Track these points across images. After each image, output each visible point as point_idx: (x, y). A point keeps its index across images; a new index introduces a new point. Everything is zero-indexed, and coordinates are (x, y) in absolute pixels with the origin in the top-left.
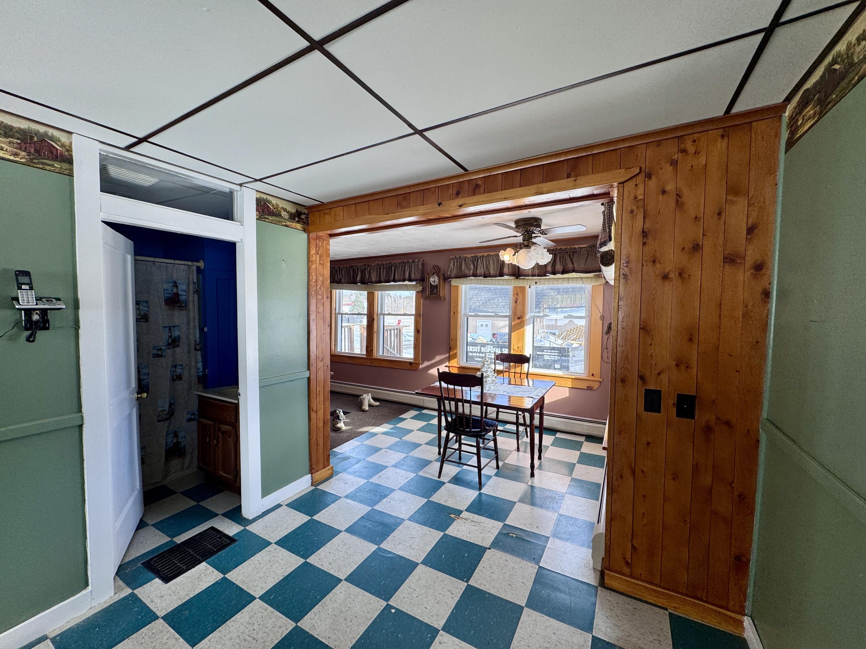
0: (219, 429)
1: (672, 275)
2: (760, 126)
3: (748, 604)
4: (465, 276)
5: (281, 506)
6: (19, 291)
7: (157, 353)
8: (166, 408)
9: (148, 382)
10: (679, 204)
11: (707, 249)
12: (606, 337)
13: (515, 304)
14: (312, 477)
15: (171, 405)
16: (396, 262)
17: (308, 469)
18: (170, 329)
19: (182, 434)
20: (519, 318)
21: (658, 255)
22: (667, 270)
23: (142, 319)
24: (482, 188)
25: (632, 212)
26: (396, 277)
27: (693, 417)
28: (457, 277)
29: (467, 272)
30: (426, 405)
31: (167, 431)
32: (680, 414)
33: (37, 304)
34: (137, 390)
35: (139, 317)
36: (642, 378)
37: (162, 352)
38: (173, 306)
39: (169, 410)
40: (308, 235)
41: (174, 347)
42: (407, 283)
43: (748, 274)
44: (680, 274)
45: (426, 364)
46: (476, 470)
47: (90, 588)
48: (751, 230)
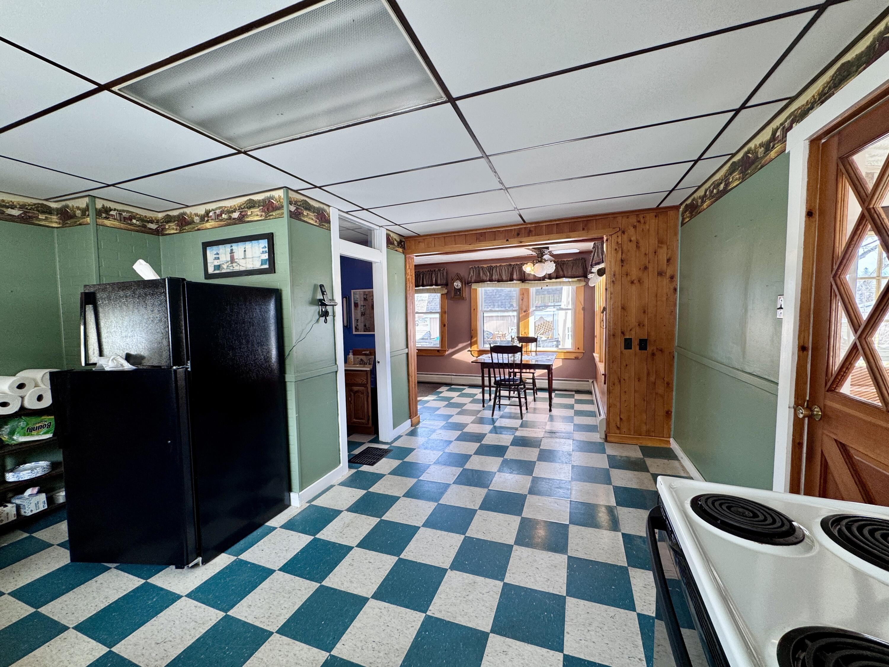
1: (635, 282)
2: (671, 213)
3: (672, 433)
4: (483, 281)
5: (402, 436)
6: (324, 295)
10: (638, 247)
11: (650, 269)
12: (602, 314)
13: (521, 301)
14: (411, 421)
16: (424, 270)
17: (408, 416)
20: (525, 312)
21: (629, 271)
22: (633, 279)
24: (534, 232)
25: (616, 249)
26: (425, 283)
27: (646, 349)
28: (477, 282)
29: (485, 278)
30: (453, 382)
32: (640, 349)
36: (623, 333)
40: (405, 256)
42: (434, 287)
43: (668, 280)
44: (639, 281)
45: (451, 351)
46: (519, 407)
47: (341, 465)
48: (668, 260)
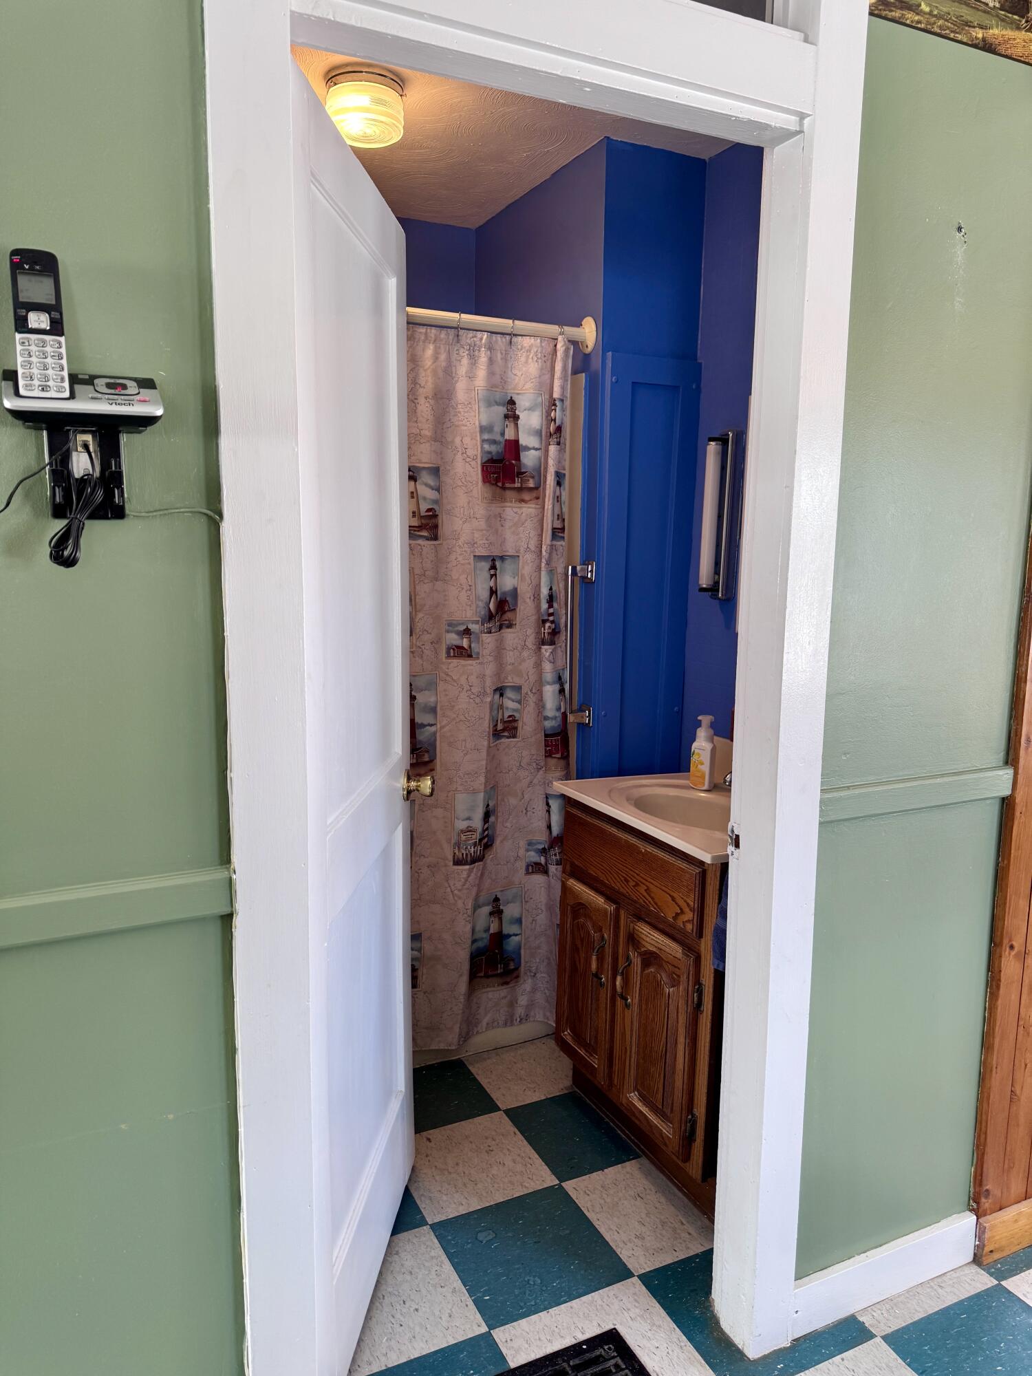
0: (633, 940)
5: (866, 1334)
6: (18, 336)
7: (458, 643)
8: (477, 823)
9: (435, 734)
14: (980, 1232)
15: (487, 816)
17: (964, 1188)
18: (493, 567)
19: (510, 911)
23: (420, 528)
31: (477, 896)
33: (72, 396)
34: (406, 765)
35: (415, 523)
37: (470, 642)
38: (504, 488)
39: (484, 831)
41: (501, 628)
